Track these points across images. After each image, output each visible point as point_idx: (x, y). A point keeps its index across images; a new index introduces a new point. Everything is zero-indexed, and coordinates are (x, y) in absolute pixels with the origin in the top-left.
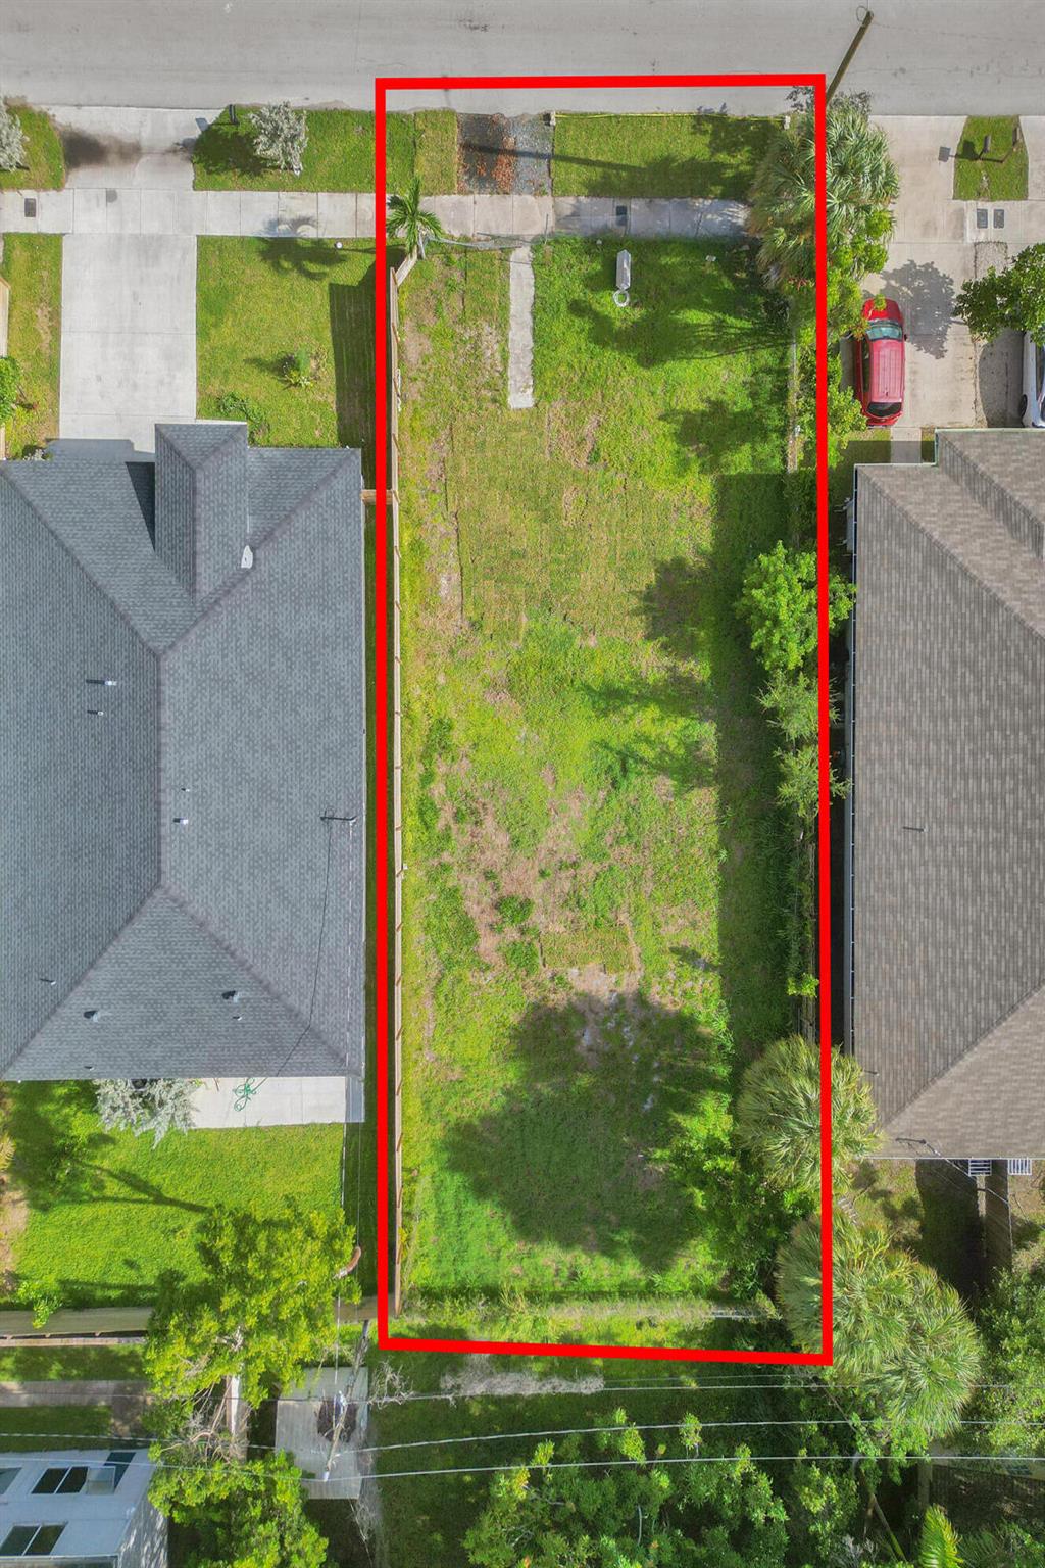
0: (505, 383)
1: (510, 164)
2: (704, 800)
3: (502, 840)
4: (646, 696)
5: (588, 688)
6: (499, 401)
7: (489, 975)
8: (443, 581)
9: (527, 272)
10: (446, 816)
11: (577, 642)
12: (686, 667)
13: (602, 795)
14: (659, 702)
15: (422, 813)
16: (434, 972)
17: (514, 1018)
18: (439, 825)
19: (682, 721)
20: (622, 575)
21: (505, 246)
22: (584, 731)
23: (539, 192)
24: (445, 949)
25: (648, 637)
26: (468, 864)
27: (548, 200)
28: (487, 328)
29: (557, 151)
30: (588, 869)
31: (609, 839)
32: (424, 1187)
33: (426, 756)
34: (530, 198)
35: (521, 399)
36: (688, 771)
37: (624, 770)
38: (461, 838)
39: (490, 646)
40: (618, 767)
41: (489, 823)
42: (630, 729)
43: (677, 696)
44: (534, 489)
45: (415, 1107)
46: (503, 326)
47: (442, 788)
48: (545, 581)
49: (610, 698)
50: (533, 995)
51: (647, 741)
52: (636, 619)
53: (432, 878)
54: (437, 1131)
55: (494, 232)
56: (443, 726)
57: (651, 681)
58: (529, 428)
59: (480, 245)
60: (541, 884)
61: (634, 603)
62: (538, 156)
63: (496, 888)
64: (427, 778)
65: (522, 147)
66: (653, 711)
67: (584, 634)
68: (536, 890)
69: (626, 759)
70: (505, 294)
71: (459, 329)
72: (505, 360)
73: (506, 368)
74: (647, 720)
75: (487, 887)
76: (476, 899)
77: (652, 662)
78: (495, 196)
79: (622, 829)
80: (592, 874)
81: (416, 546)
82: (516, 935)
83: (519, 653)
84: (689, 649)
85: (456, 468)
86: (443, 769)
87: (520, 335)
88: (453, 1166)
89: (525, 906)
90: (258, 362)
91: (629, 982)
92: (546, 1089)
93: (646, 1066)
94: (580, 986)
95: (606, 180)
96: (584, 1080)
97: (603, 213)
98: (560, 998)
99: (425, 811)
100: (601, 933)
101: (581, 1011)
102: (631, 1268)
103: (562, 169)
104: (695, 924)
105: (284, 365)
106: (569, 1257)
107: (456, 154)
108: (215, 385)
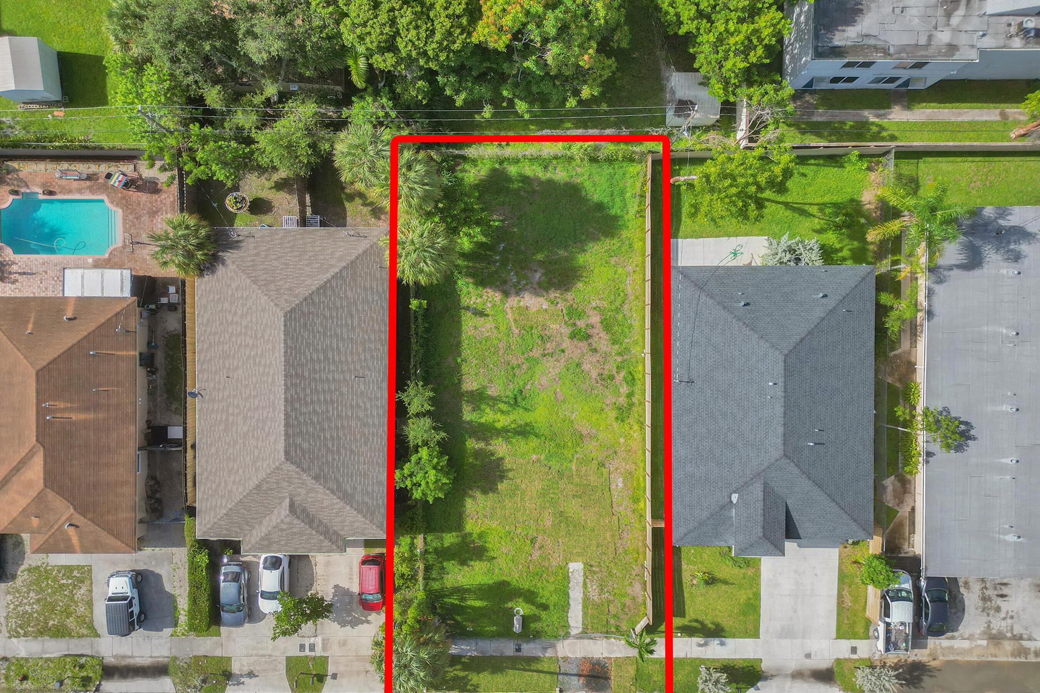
0: (585, 574)
1: (582, 671)
2: (470, 384)
3: (586, 367)
4: (503, 432)
5: (537, 436)
6: (588, 566)
7: (594, 305)
8: (620, 485)
9: (572, 622)
10: (620, 377)
11: (543, 457)
12: (481, 445)
13: (528, 387)
14: (496, 429)
15: (634, 379)
16: (626, 307)
17: (580, 285)
18: (623, 374)
19: (483, 420)
20: (517, 487)
21: (585, 634)
22: (539, 416)
23: (566, 659)
24: (620, 317)
25: (502, 459)
26: (606, 356)
27: (560, 655)
28: (595, 598)
29: (556, 676)
30: (536, 353)
31: (524, 367)
32: (633, 208)
33: (631, 405)
34: (570, 655)
35: (576, 567)
36: (479, 398)
37: (516, 399)
38: (611, 367)
39: (594, 455)
40: (519, 400)
41: (594, 374)
42: (512, 417)
43: (485, 432)
44: (568, 526)
45: (637, 245)
46: (586, 599)
47: (622, 390)
48: (562, 484)
49: (524, 431)
50: (569, 296)
51: (502, 412)
52: (509, 466)
53: (628, 350)
54: (625, 234)
55: (591, 641)
56: (621, 419)
57: (500, 439)
58: (571, 553)
59: (599, 635)
60: (564, 346)
61: (510, 475)
62: (566, 674)
63: (590, 344)
64: (630, 395)
65: (576, 678)
66: (499, 425)
67: (538, 460)
68: (566, 344)
69: (515, 403)
70: (585, 614)
71: (611, 598)
72: (585, 584)
73: (585, 580)
74: (502, 421)
75: (595, 345)
76: (602, 341)
77: (499, 447)
78: (590, 656)
79: (517, 371)
80: (534, 350)
81: (636, 501)
82: (578, 323)
83: (576, 452)
84: (478, 454)
85: (613, 536)
86: (621, 399)
87: (576, 595)
88: (616, 218)
89: (573, 336)
90: (725, 582)
91: (513, 301)
92: (562, 253)
93: (504, 263)
94: (541, 300)
95: (528, 663)
96: (540, 257)
97: (529, 649)
98: (553, 294)
99: (631, 380)
100: (529, 324)
101: (541, 288)
102: (513, 170)
103: (553, 668)
104: (475, 328)
105: (711, 581)
106: (549, 175)
107: (613, 674)
108: (750, 572)
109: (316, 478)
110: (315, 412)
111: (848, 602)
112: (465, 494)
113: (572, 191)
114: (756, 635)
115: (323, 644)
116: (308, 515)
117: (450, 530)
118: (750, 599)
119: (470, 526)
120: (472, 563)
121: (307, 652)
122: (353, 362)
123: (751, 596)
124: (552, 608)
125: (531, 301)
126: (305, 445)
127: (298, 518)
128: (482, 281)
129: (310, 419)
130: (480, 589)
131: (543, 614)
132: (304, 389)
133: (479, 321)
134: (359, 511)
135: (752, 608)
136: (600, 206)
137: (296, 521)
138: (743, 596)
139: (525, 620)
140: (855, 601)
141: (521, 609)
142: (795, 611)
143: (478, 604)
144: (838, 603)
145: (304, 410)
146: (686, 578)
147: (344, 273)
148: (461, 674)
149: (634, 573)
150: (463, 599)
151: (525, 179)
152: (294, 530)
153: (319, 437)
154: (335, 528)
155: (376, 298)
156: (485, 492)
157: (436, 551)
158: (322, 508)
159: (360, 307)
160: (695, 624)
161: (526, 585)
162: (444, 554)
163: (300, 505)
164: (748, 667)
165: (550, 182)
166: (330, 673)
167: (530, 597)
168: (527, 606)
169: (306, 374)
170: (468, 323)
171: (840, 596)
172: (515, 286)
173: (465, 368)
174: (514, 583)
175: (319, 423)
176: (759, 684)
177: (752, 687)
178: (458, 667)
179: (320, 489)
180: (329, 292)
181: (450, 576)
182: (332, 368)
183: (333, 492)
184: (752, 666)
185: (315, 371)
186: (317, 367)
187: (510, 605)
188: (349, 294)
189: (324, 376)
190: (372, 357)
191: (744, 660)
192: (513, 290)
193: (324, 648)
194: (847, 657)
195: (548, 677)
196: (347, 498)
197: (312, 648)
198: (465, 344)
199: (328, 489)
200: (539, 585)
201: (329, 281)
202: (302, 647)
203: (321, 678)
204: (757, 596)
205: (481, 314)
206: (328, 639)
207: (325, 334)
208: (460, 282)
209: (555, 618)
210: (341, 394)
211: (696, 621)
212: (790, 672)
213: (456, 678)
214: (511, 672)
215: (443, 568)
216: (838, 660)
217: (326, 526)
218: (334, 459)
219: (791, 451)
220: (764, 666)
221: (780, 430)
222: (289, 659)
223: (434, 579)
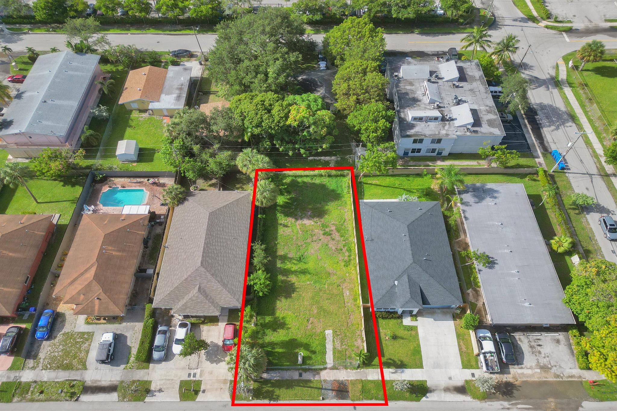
0: (333, 335)
1: (334, 387)
2: (281, 252)
3: (330, 246)
4: (295, 272)
5: (309, 273)
6: (335, 332)
7: (332, 223)
8: (348, 294)
9: (328, 361)
10: (344, 250)
11: (312, 282)
12: (285, 278)
13: (306, 254)
14: (291, 271)
15: (350, 249)
16: (345, 223)
17: (326, 216)
18: (346, 248)
19: (286, 267)
20: (300, 295)
21: (334, 368)
22: (310, 266)
23: (325, 381)
24: (343, 227)
25: (294, 283)
26: (338, 241)
27: (322, 378)
28: (339, 348)
29: (320, 390)
30: (309, 240)
31: (304, 246)
32: (345, 191)
33: (350, 260)
34: (328, 379)
35: (329, 333)
36: (284, 258)
37: (300, 258)
38: (341, 246)
39: (335, 281)
40: (302, 258)
41: (334, 248)
42: (299, 266)
43: (286, 272)
44: (324, 313)
45: (348, 203)
46: (334, 349)
47: (346, 254)
48: (321, 294)
49: (304, 272)
50: (322, 220)
51: (294, 264)
52: (297, 286)
53: (347, 239)
54: (343, 199)
55: (338, 371)
56: (346, 266)
57: (293, 275)
58: (326, 326)
59: (342, 367)
60: (321, 238)
61: (297, 290)
62: (326, 389)
63: (331, 237)
64: (350, 256)
65: (331, 392)
66: (293, 269)
67: (310, 284)
68: (322, 237)
69: (300, 260)
70: (334, 356)
71: (347, 347)
72: (334, 341)
73: (333, 339)
74: (294, 268)
75: (333, 237)
76: (336, 236)
77: (293, 279)
78: (338, 379)
79: (301, 248)
80: (308, 239)
81: (355, 300)
82: (326, 229)
83: (327, 280)
84: (282, 281)
85: (346, 317)
86: (346, 258)
87: (329, 347)
88: (339, 194)
89: (324, 234)
90: (403, 338)
91: (300, 222)
92: (318, 205)
93: (296, 209)
94: (311, 221)
95: (306, 383)
96: (310, 207)
97: (307, 376)
98: (315, 219)
99: (350, 250)
100: (306, 230)
101: (311, 217)
102: (300, 180)
103: (319, 386)
104: (284, 231)
105: (395, 337)
106: (313, 181)
107: (350, 389)
108: (413, 333)
109: (212, 275)
110: (216, 248)
111: (464, 349)
112: (277, 299)
113: (323, 187)
114: (421, 367)
115: (201, 373)
116: (206, 294)
117: (269, 315)
118: (415, 347)
119: (279, 314)
120: (279, 330)
121: (192, 378)
122: (233, 233)
123: (416, 346)
124: (317, 352)
125: (306, 222)
126: (210, 261)
127: (201, 294)
128: (287, 215)
129: (213, 251)
130: (282, 343)
131: (313, 356)
132: (213, 240)
133: (286, 229)
134: (229, 292)
135: (417, 352)
136: (333, 191)
137: (200, 296)
138: (412, 346)
139: (304, 358)
140: (467, 348)
141: (302, 353)
142: (439, 354)
143: (281, 350)
144: (459, 349)
145: (211, 247)
146: (382, 335)
147: (234, 203)
148: (271, 389)
149: (357, 334)
150: (274, 348)
151: (304, 182)
152: (199, 300)
153: (216, 259)
154: (217, 301)
155: (245, 212)
156: (286, 298)
157: (261, 324)
158: (213, 290)
159: (239, 215)
160: (390, 361)
161: (304, 341)
162: (265, 326)
163: (203, 288)
164: (420, 385)
165: (314, 184)
166: (202, 390)
167: (306, 347)
168: (305, 352)
169: (214, 235)
170: (281, 231)
171: (459, 345)
172: (300, 216)
173: (278, 246)
174: (299, 339)
175: (216, 253)
176: (428, 395)
177: (424, 396)
178: (269, 385)
179: (214, 280)
180: (227, 208)
181: (267, 337)
182: (225, 234)
183: (218, 282)
184: (422, 384)
185: (218, 234)
186: (219, 233)
187: (297, 351)
188: (235, 209)
189: (221, 236)
190: (241, 232)
191: (417, 381)
192: (299, 218)
193: (201, 375)
194: (470, 379)
195: (316, 390)
196: (224, 285)
197: (195, 375)
198: (279, 237)
199: (217, 280)
200: (311, 341)
201: (228, 204)
202: (189, 375)
203: (196, 392)
204: (419, 346)
205: (286, 226)
206: (204, 371)
207: (224, 222)
208: (278, 215)
209: (319, 358)
210: (227, 244)
211: (390, 359)
212: (442, 388)
213: (268, 392)
214: (297, 388)
215: (264, 333)
216: (466, 381)
217: (213, 300)
218: (221, 269)
219: (416, 260)
220: (429, 384)
221: (410, 252)
222: (182, 382)
223: (259, 338)
